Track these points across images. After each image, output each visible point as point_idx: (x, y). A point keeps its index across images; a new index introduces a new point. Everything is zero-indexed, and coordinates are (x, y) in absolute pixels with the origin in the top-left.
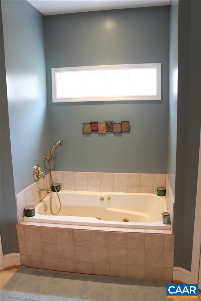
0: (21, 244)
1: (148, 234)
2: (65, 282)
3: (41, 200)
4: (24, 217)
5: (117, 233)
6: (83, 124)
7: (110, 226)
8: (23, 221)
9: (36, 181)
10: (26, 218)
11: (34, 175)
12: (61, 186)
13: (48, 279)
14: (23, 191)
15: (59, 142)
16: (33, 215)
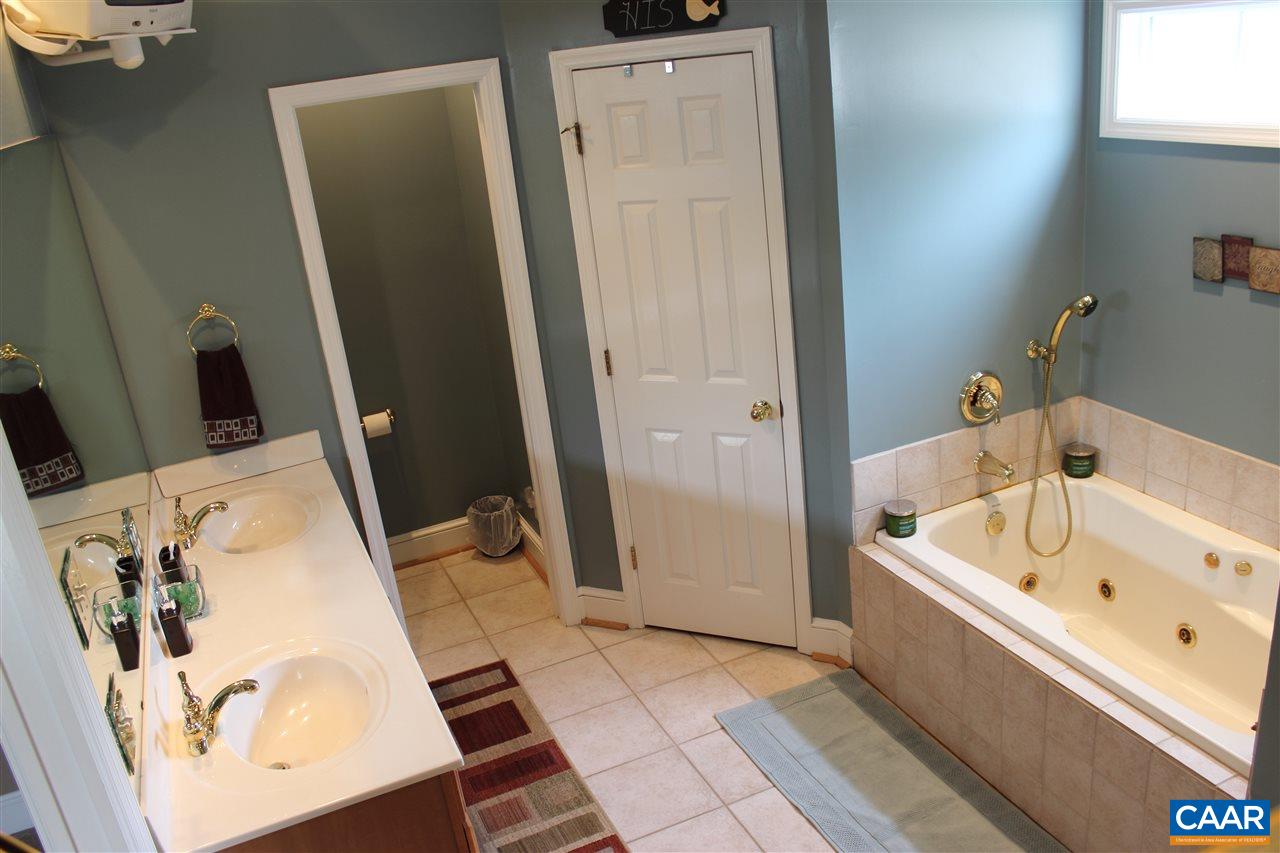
0: (857, 603)
1: (1159, 753)
2: (909, 766)
3: (983, 492)
4: (878, 530)
5: (1071, 698)
6: (1195, 239)
7: (1073, 665)
8: (874, 542)
9: (972, 425)
10: (882, 536)
11: (961, 401)
12: (1102, 462)
13: (878, 733)
14: (894, 451)
15: (1088, 299)
16: (902, 533)
